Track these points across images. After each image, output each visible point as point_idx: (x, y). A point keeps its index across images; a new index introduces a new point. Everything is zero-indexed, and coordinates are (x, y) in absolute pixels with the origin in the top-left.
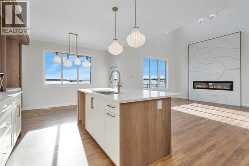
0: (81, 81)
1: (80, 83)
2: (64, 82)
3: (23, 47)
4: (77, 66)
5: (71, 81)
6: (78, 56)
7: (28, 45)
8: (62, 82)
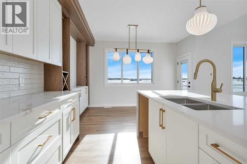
0: (141, 80)
1: (140, 82)
2: (124, 81)
3: (90, 48)
4: (138, 62)
5: (132, 80)
6: (138, 51)
7: (94, 46)
8: (122, 81)
